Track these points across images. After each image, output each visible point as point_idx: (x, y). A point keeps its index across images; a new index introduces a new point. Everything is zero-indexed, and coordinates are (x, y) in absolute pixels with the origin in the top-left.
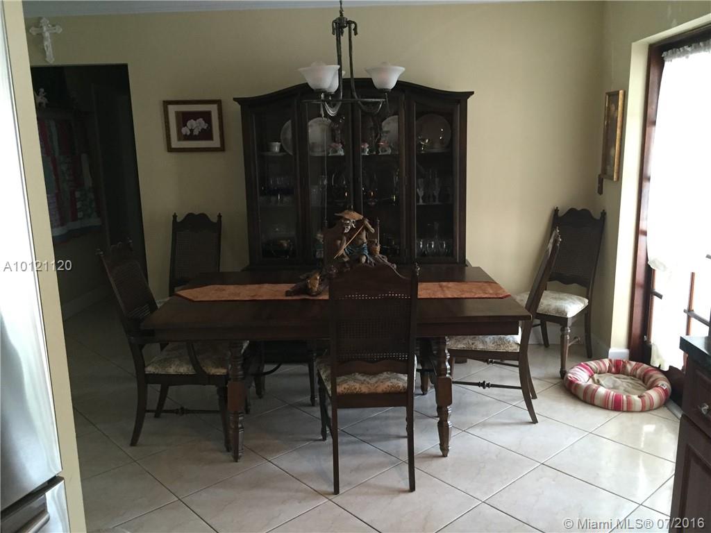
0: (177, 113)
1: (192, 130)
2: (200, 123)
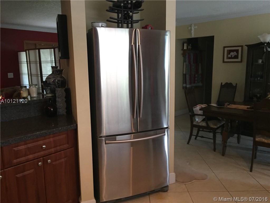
0: (227, 50)
1: (231, 56)
2: (235, 53)
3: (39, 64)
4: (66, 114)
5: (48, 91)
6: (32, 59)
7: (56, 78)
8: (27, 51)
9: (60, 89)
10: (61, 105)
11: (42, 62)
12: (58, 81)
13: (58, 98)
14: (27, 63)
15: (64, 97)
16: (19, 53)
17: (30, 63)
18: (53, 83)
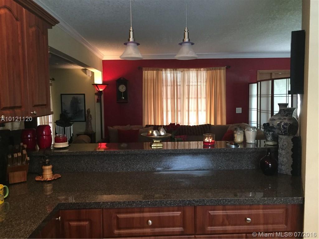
3: (270, 98)
4: (291, 174)
5: (270, 138)
6: (264, 92)
7: (282, 120)
8: (259, 83)
9: (286, 136)
10: (285, 159)
11: (275, 96)
12: (286, 124)
13: (281, 150)
14: (257, 97)
15: (290, 149)
16: (250, 85)
17: (260, 97)
18: (278, 127)
